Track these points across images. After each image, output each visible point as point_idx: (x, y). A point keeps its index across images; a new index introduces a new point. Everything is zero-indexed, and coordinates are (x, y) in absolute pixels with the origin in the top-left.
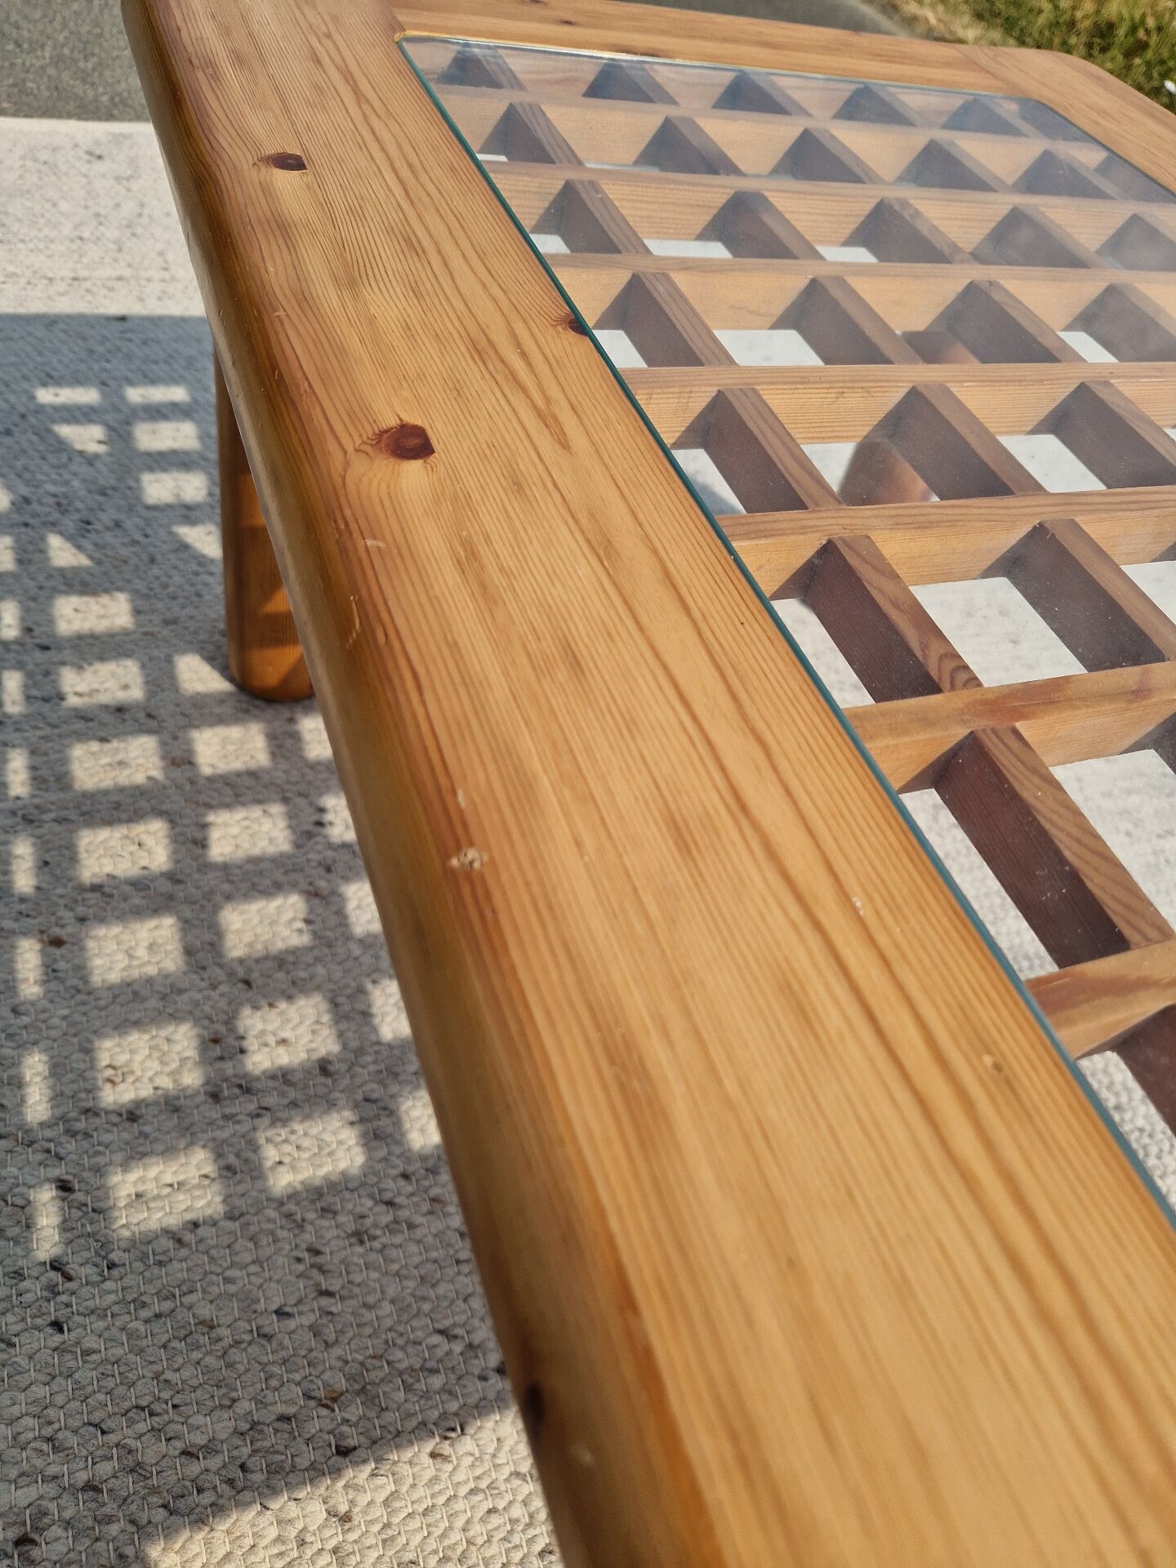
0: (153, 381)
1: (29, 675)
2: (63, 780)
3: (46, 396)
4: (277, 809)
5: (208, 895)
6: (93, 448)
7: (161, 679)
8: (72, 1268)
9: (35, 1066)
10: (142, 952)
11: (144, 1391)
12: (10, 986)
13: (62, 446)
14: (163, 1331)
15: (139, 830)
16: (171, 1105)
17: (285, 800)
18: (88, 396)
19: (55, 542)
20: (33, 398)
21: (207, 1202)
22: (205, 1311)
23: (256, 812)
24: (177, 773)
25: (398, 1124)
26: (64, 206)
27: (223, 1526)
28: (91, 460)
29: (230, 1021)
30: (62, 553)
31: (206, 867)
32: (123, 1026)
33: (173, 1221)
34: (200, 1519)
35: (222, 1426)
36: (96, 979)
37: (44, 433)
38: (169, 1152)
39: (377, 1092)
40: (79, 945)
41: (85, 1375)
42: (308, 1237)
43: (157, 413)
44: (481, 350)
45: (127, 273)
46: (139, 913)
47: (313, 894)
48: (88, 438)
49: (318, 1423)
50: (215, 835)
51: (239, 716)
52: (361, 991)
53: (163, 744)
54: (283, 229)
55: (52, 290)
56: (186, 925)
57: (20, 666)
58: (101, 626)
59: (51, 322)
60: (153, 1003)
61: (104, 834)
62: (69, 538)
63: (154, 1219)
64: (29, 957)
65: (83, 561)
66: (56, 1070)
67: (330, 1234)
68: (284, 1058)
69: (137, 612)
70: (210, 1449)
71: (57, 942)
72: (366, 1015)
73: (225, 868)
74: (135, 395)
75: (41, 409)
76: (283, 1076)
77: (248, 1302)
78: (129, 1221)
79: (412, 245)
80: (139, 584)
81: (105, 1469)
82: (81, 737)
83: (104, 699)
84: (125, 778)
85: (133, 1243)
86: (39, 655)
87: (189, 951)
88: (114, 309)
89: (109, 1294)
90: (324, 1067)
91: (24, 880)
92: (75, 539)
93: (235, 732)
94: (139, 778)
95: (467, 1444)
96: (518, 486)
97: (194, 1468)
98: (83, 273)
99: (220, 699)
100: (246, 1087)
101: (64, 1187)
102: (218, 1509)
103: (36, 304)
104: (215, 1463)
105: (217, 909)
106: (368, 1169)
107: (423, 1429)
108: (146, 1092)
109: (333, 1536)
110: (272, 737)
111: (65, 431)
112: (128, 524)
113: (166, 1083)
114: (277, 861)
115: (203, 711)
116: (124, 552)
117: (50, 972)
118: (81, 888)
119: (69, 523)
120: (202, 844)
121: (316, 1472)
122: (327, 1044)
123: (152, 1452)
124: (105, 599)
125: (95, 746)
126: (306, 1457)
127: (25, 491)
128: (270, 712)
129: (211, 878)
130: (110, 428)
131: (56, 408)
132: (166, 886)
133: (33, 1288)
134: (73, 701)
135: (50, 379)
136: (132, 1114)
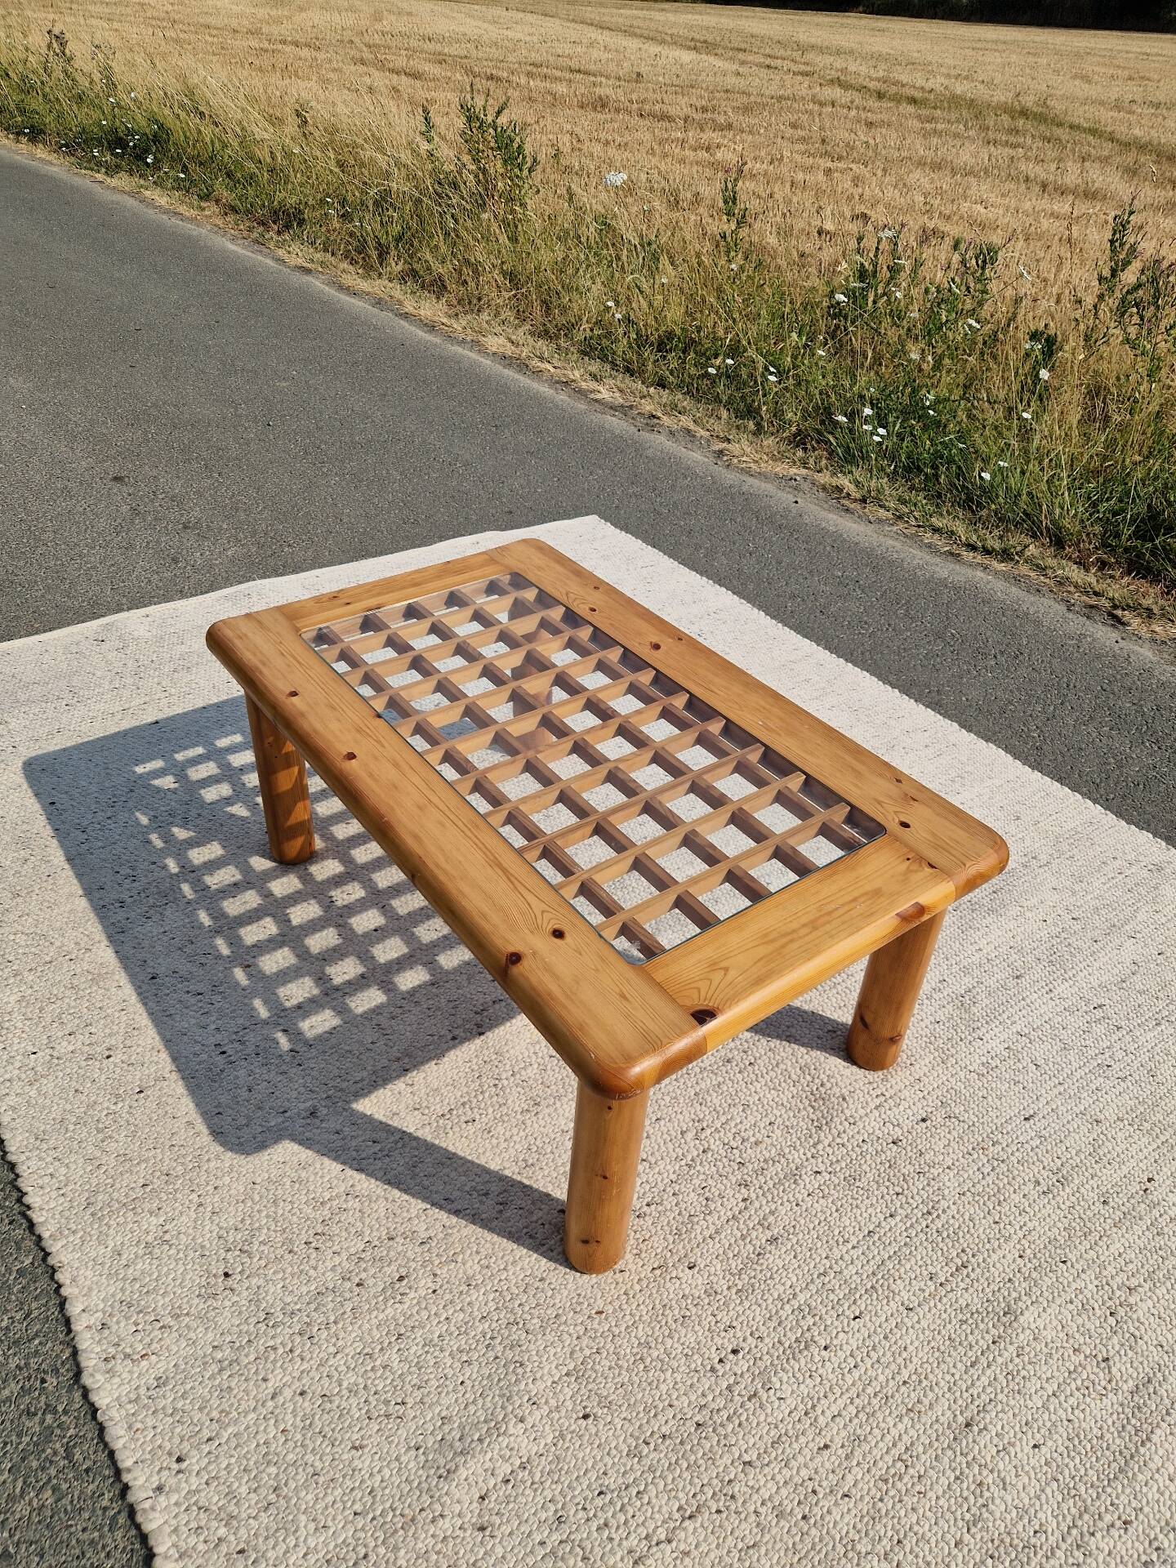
0: (186, 749)
1: (191, 883)
2: (224, 915)
3: (139, 770)
4: (312, 902)
5: (298, 937)
6: (173, 786)
7: (246, 869)
8: (298, 1049)
9: (258, 1003)
10: (281, 961)
11: (336, 1072)
12: (237, 984)
13: (158, 790)
14: (336, 1057)
15: (262, 923)
16: (312, 1000)
17: (315, 897)
18: (158, 764)
19: (175, 830)
20: (134, 772)
21: (336, 1021)
22: (347, 1048)
23: (305, 904)
24: (268, 900)
25: (395, 985)
26: (99, 674)
27: (373, 1096)
28: (174, 791)
29: (323, 973)
30: (181, 834)
31: (293, 928)
32: (284, 984)
33: (327, 1029)
34: (365, 1095)
35: (365, 1074)
36: (268, 973)
37: (148, 787)
38: (317, 1013)
39: (385, 978)
40: (256, 965)
41: (314, 1073)
42: (375, 1022)
43: (195, 761)
44: (359, 730)
45: (147, 699)
46: (274, 949)
47: (338, 926)
48: (167, 782)
49: (395, 1065)
50: (292, 917)
51: (284, 873)
52: (368, 951)
53: (258, 891)
54: (302, 714)
55: (116, 719)
56: (293, 949)
57: (186, 881)
58: (213, 856)
59: (124, 734)
60: (292, 974)
61: (249, 928)
62: (181, 827)
63: (320, 1030)
64: (239, 974)
65: (192, 834)
66: (266, 1002)
67: (383, 1020)
68: (347, 977)
69: (224, 847)
70: (362, 1080)
71: (249, 966)
72: (373, 958)
73: (300, 926)
74: (180, 757)
75: (141, 776)
76: (349, 982)
77: (361, 1042)
78: (309, 1034)
79: (333, 708)
80: (220, 836)
81: (330, 1093)
82: (223, 898)
83: (227, 883)
84: (248, 907)
85: (315, 1039)
86: (192, 875)
87: (297, 956)
88: (150, 720)
89: (314, 1052)
90: (363, 976)
91: (225, 951)
92: (185, 824)
93: (285, 879)
94: (255, 905)
95: (446, 1059)
96: (376, 758)
97: (360, 1085)
98: (127, 706)
99: (274, 869)
100: (337, 989)
101: (285, 1031)
102: (370, 1092)
103: (113, 729)
104: (365, 1083)
105: (302, 941)
106: (388, 1000)
107: (431, 1059)
108: (301, 1000)
109: (409, 1089)
110: (300, 878)
111: (156, 782)
112: (203, 814)
113: (307, 995)
114: (320, 918)
115: (267, 876)
116: (209, 825)
117: (250, 976)
118: (248, 947)
119: (178, 820)
120: (289, 921)
121: (398, 1077)
122: (361, 970)
123: (344, 1085)
124: (209, 846)
125: (231, 900)
126: (394, 1075)
127: (152, 813)
128: (296, 869)
129: (297, 931)
130: (175, 775)
131: (148, 774)
132: (280, 938)
133: (288, 1059)
134: (214, 887)
135: (137, 763)
136: (299, 1007)
